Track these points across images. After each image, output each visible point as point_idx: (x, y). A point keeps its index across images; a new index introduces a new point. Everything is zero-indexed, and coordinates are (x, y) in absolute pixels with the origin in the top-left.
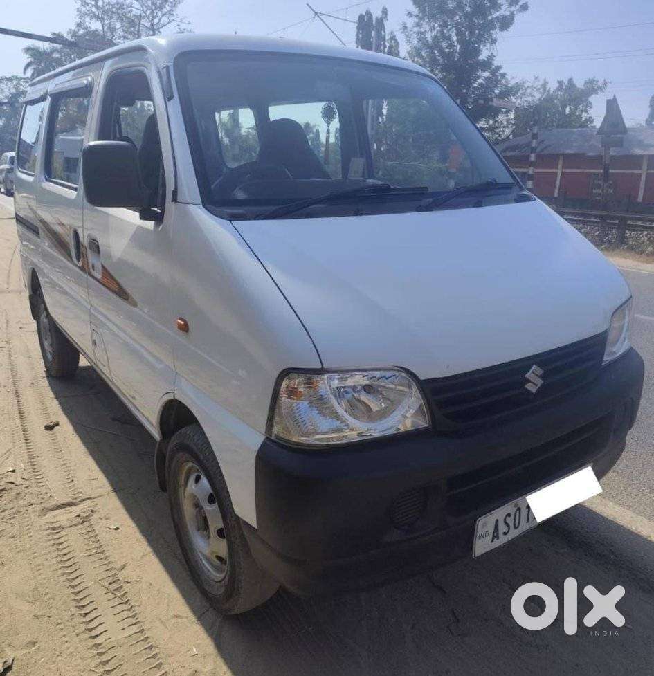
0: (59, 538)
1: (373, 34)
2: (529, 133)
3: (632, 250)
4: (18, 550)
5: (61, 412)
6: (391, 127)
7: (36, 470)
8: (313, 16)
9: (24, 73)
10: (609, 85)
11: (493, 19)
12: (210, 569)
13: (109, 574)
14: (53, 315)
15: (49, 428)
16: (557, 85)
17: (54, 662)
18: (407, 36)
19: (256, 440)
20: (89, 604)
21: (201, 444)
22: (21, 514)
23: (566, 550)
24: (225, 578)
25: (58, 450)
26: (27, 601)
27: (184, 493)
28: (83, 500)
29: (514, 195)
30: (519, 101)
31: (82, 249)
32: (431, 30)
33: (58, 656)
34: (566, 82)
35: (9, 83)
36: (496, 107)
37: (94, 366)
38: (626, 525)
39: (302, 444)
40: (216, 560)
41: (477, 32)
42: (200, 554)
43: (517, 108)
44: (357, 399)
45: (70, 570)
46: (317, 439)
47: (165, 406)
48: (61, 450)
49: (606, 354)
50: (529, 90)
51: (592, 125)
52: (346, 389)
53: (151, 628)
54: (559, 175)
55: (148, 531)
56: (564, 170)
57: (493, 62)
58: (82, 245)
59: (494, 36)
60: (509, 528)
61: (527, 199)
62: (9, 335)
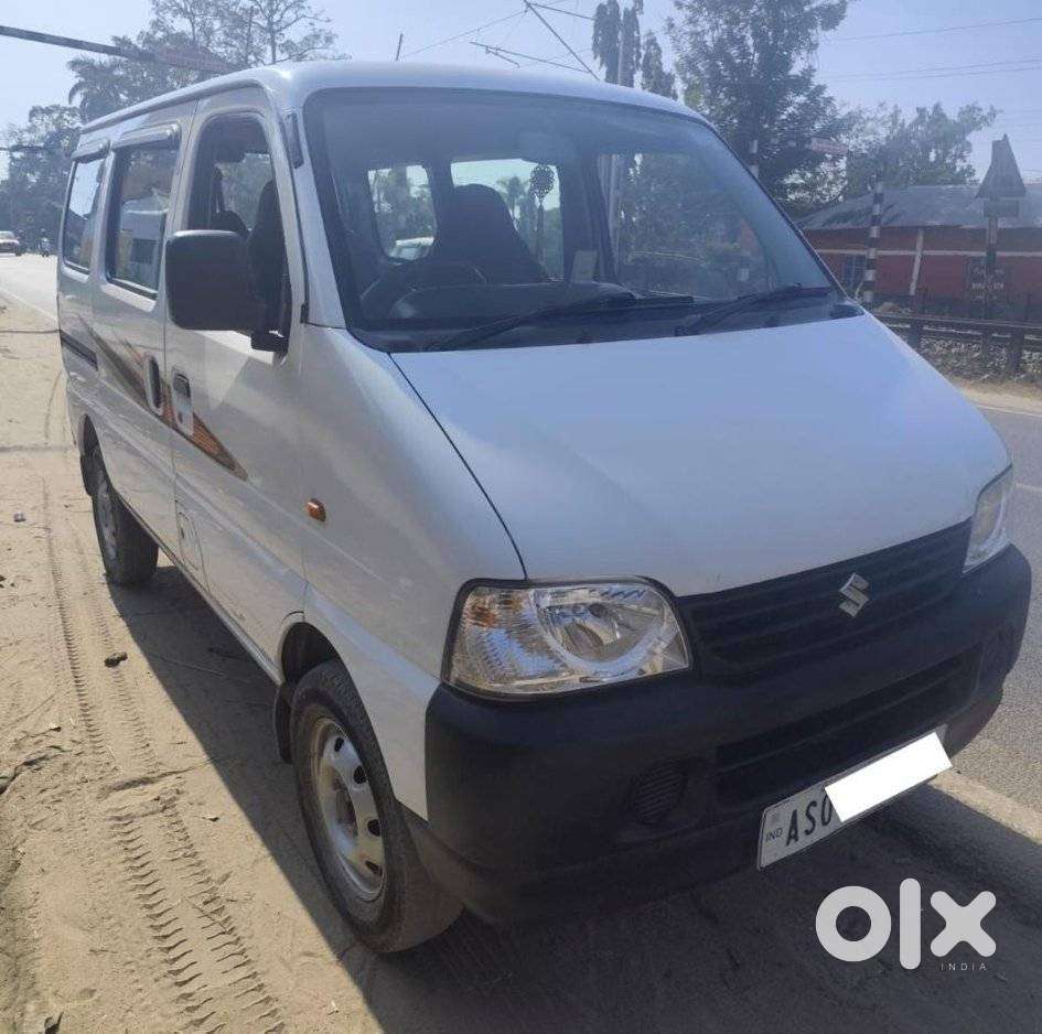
0: (129, 833)
1: (620, 36)
2: (869, 192)
3: (1033, 382)
4: (67, 850)
5: (129, 638)
6: (649, 183)
7: (91, 729)
8: (524, 8)
9: (70, 101)
10: (998, 116)
11: (812, 10)
12: (358, 883)
13: (206, 887)
14: (117, 486)
15: (112, 663)
16: (916, 115)
17: (122, 1021)
18: (674, 39)
19: (428, 687)
20: (173, 933)
21: (343, 691)
22: (71, 794)
23: (908, 859)
24: (380, 895)
25: (126, 698)
26: (81, 928)
27: (319, 764)
28: (165, 775)
29: (829, 307)
30: (853, 142)
31: (163, 390)
32: (713, 29)
33: (128, 1011)
34: (930, 111)
35: (46, 118)
36: (815, 153)
37: (180, 567)
38: (1004, 821)
39: (495, 694)
40: (366, 868)
41: (786, 31)
42: (341, 858)
43: (850, 154)
44: (580, 626)
45: (145, 881)
46: (517, 687)
47: (289, 632)
48: (130, 699)
49: (969, 554)
50: (870, 125)
51: (973, 179)
52: (564, 611)
53: (268, 971)
54: (918, 260)
55: (262, 823)
56: (926, 252)
57: (812, 79)
58: (163, 383)
59: (813, 39)
60: (814, 825)
61: (850, 312)
62: (50, 518)
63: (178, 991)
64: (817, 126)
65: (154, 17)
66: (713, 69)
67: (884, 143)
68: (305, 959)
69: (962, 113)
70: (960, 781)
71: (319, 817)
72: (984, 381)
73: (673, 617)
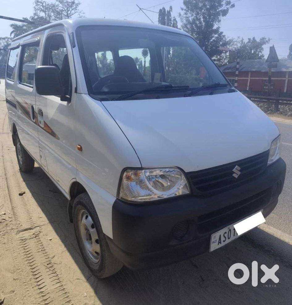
0: (25, 244)
1: (166, 18)
2: (235, 62)
3: (282, 114)
4: (7, 249)
5: (26, 187)
6: (174, 59)
7: (15, 214)
8: (139, 10)
9: (11, 36)
11: (219, 11)
12: (92, 257)
13: (48, 260)
14: (23, 144)
15: (21, 195)
16: (248, 40)
17: (22, 300)
18: (181, 19)
20: (38, 273)
21: (88, 201)
22: (8, 233)
23: (252, 249)
24: (99, 262)
26: (10, 272)
27: (81, 223)
28: (36, 227)
29: (227, 90)
30: (231, 48)
32: (192, 16)
33: (24, 297)
34: (252, 39)
35: (4, 40)
36: (221, 50)
37: (41, 167)
39: (133, 202)
40: (95, 253)
41: (212, 17)
42: (88, 251)
43: (230, 51)
44: (157, 181)
45: (30, 258)
46: (139, 199)
47: (72, 184)
48: (26, 205)
49: (269, 160)
50: (235, 43)
51: (264, 58)
52: (153, 177)
53: (66, 284)
54: (249, 81)
55: (65, 240)
56: (251, 78)
57: (219, 30)
58: (35, 113)
59: (220, 18)
60: (226, 239)
61: (234, 91)
62: (4, 153)
63: (39, 291)
64: (221, 43)
65: (35, 12)
66: (192, 27)
67: (239, 48)
68: (77, 281)
69: (261, 39)
70: (266, 226)
71: (81, 238)
72: (268, 114)
73: (185, 178)
